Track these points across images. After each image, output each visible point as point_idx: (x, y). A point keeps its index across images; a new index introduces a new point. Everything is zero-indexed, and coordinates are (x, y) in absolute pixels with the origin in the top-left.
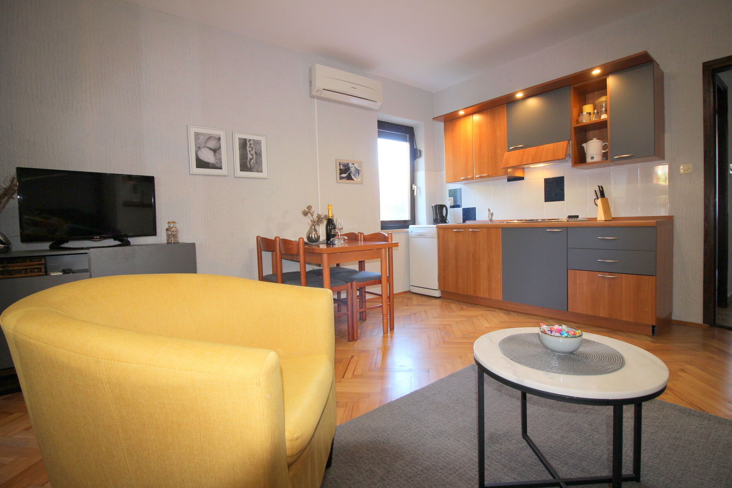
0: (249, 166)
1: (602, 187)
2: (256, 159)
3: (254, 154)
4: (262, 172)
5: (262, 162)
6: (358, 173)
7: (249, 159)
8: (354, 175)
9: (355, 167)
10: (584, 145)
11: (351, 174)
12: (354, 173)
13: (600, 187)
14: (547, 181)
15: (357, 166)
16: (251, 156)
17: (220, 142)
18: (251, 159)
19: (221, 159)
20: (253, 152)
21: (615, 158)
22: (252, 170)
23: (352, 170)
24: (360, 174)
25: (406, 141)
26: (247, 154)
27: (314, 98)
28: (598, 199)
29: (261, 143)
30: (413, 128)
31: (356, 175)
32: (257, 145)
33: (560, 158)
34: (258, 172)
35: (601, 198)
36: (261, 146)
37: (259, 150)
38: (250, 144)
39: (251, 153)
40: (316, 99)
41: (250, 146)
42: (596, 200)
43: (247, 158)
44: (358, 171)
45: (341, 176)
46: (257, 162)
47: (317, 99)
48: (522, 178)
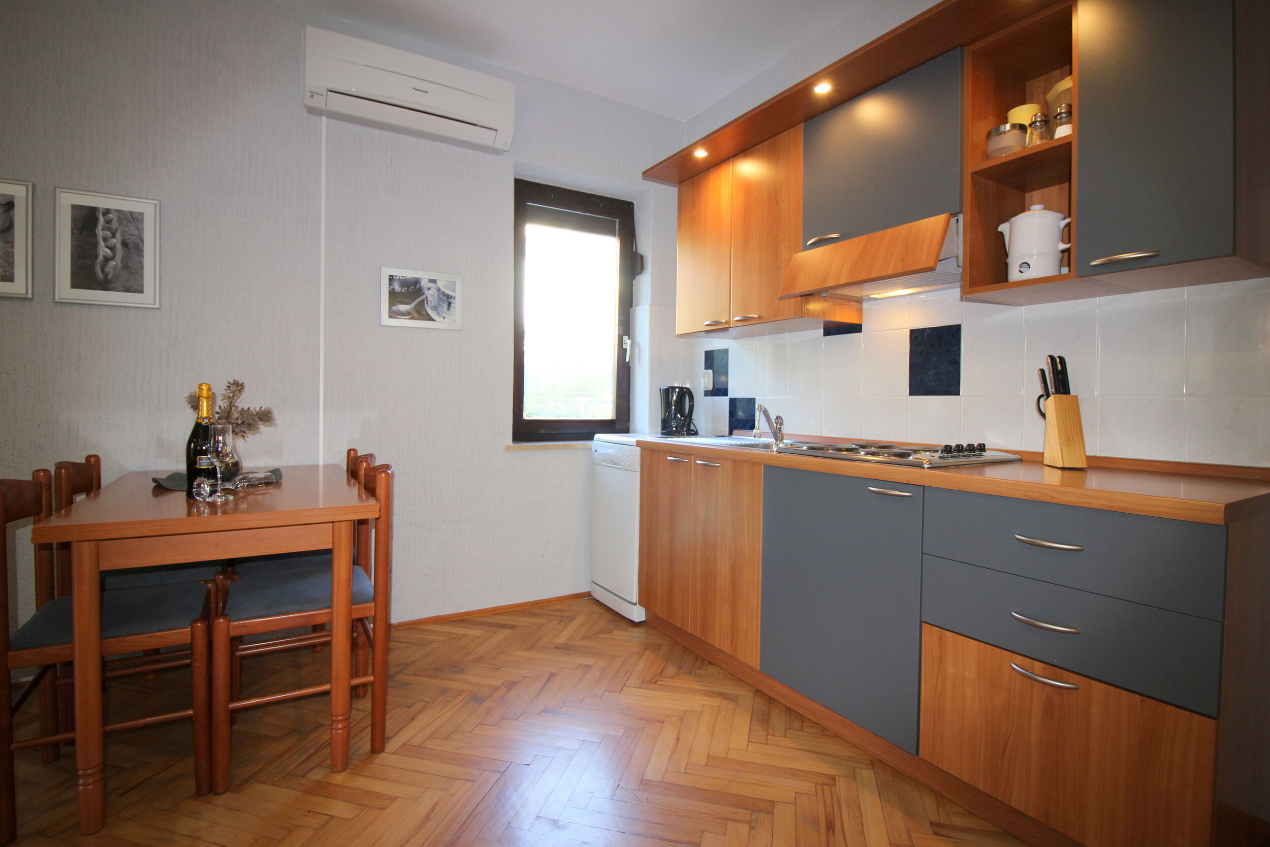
0: (101, 276)
1: (1062, 360)
2: (125, 258)
3: (119, 246)
4: (142, 292)
5: (142, 268)
6: (446, 304)
7: (101, 258)
8: (435, 308)
9: (439, 290)
10: (1004, 228)
11: (426, 305)
12: (434, 303)
13: (1058, 360)
14: (916, 338)
15: (445, 287)
16: (107, 250)
17: (11, 213)
18: (107, 260)
19: (13, 256)
20: (116, 242)
21: (1093, 264)
22: (111, 286)
23: (431, 294)
24: (452, 305)
25: (611, 233)
26: (96, 245)
27: (321, 116)
28: (1048, 396)
29: (142, 221)
30: (632, 204)
31: (440, 308)
32: (129, 224)
33: (921, 267)
34: (128, 290)
35: (1057, 396)
36: (143, 228)
37: (134, 237)
38: (109, 222)
39: (109, 245)
40: (324, 119)
41: (108, 225)
42: (1042, 400)
43: (96, 256)
44: (447, 300)
45: (394, 308)
46: (126, 267)
47: (328, 117)
48: (855, 328)
